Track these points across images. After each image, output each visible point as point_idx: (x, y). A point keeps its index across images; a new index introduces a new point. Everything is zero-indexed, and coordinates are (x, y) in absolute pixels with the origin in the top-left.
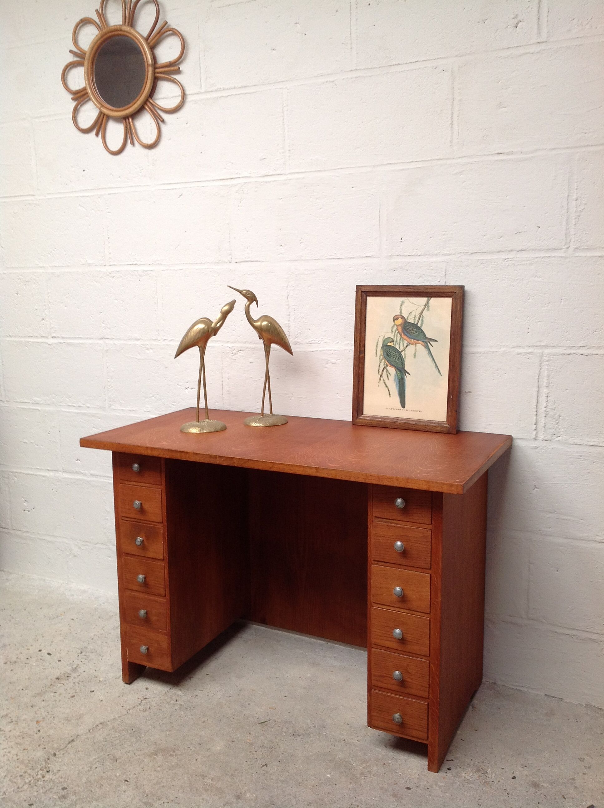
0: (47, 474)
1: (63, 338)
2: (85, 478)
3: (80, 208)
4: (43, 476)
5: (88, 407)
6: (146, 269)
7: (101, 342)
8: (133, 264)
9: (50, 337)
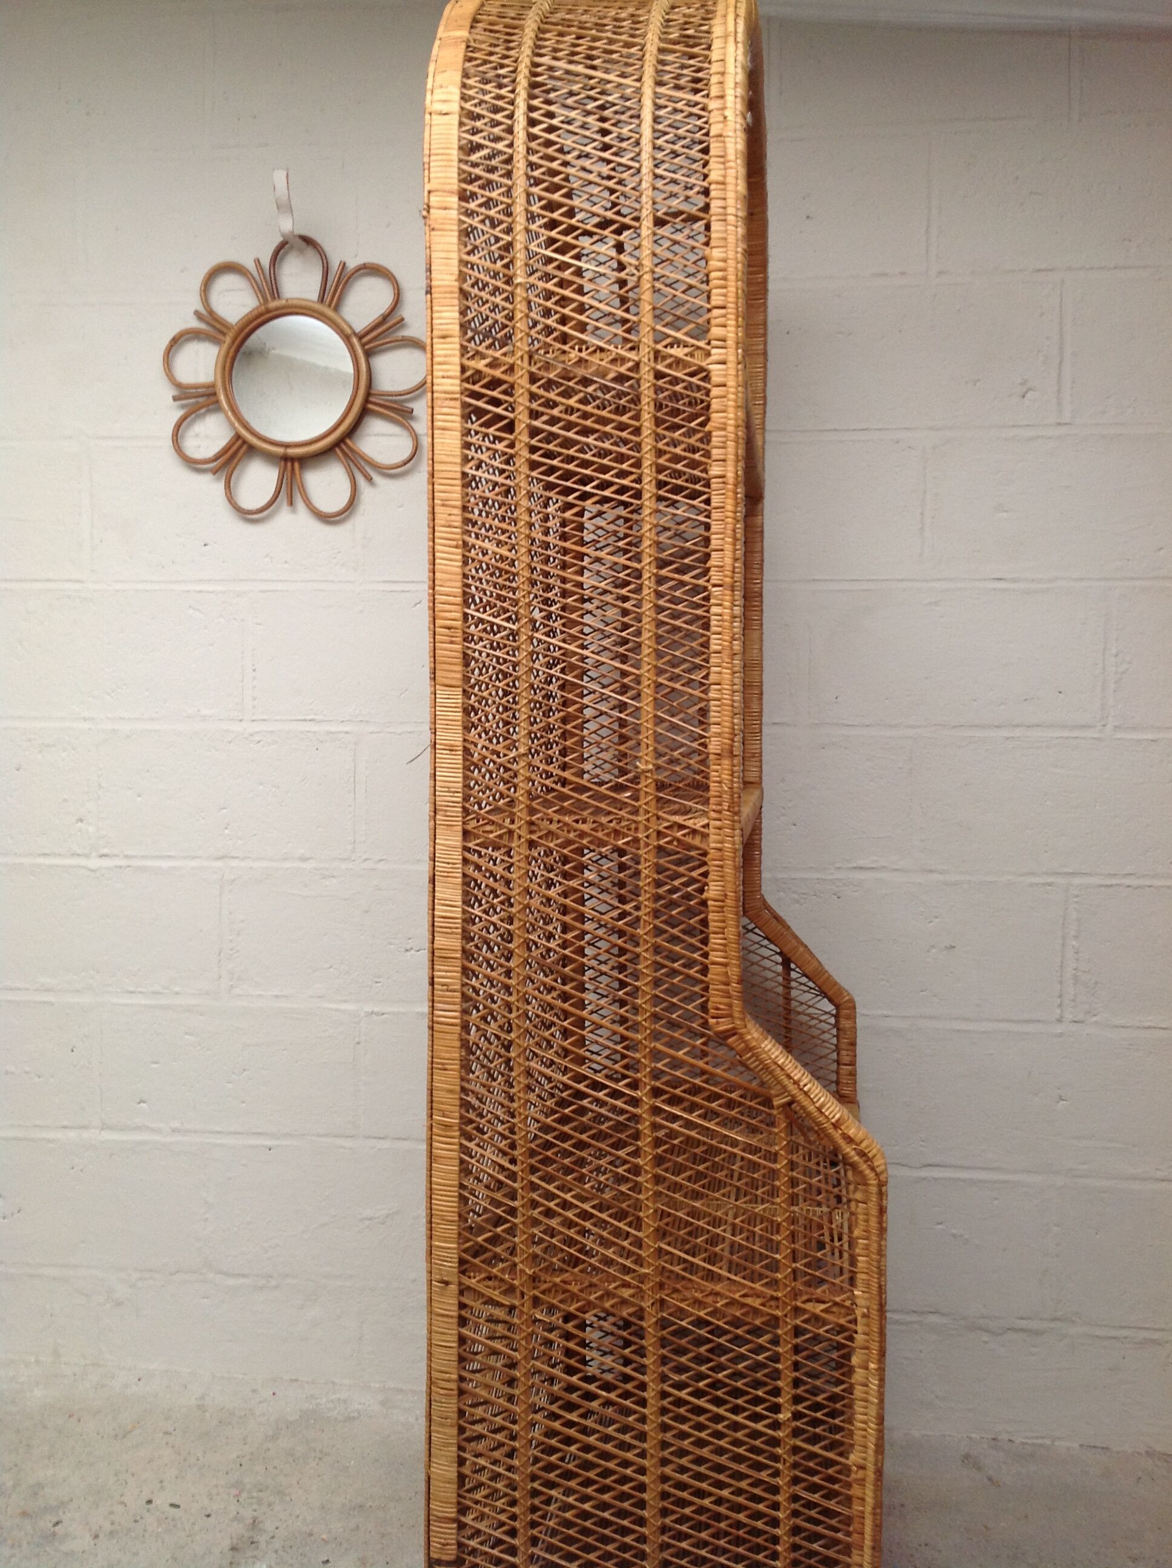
0: (59, 1135)
1: (127, 857)
2: (157, 1138)
3: (191, 611)
4: (50, 1141)
5: (177, 993)
6: (333, 729)
7: (219, 864)
8: (305, 720)
9: (94, 854)
